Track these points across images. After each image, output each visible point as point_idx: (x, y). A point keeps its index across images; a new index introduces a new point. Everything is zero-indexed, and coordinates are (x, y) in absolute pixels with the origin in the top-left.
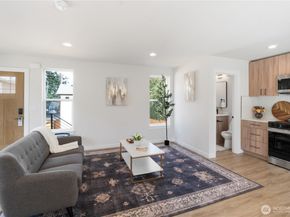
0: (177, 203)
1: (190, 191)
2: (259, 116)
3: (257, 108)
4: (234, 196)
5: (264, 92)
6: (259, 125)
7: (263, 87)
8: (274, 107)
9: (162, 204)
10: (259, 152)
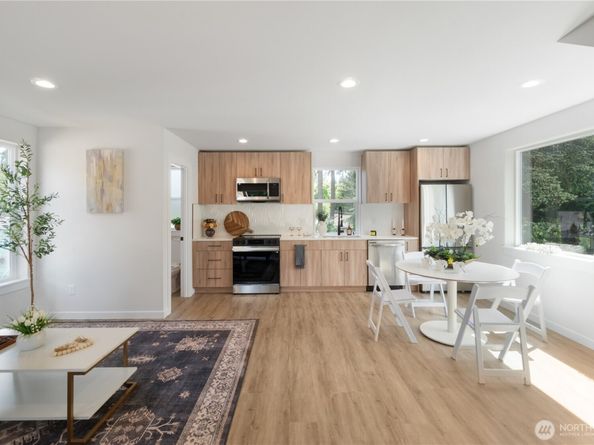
0: (213, 397)
1: (206, 372)
2: (210, 232)
3: (208, 221)
4: (252, 344)
5: (219, 199)
6: (213, 245)
7: (218, 191)
8: (227, 218)
9: (200, 414)
10: (219, 284)
